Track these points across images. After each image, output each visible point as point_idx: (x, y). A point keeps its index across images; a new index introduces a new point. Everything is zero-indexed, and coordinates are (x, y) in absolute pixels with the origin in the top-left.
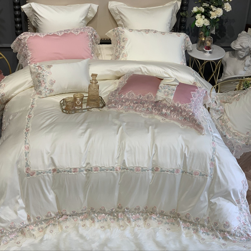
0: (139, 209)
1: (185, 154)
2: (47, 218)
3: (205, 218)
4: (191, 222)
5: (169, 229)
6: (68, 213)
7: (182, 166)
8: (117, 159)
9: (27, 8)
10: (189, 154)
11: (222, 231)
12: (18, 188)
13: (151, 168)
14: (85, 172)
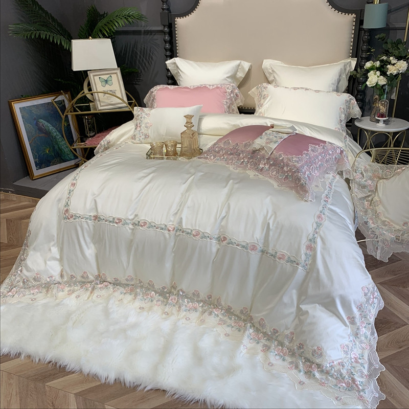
0: (198, 295)
1: (269, 224)
2: (83, 280)
3: (288, 332)
4: (265, 334)
5: (227, 335)
6: (109, 280)
7: (262, 241)
8: (173, 215)
9: (171, 63)
10: (275, 225)
11: (309, 361)
12: (54, 232)
13: (216, 237)
14: (131, 226)
